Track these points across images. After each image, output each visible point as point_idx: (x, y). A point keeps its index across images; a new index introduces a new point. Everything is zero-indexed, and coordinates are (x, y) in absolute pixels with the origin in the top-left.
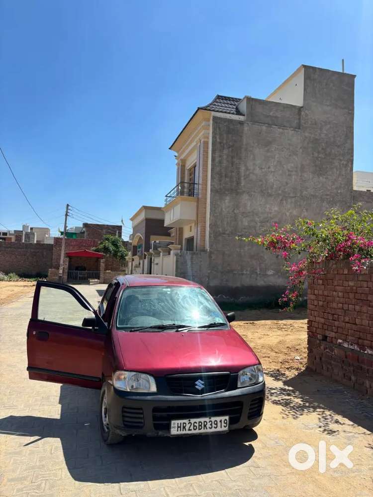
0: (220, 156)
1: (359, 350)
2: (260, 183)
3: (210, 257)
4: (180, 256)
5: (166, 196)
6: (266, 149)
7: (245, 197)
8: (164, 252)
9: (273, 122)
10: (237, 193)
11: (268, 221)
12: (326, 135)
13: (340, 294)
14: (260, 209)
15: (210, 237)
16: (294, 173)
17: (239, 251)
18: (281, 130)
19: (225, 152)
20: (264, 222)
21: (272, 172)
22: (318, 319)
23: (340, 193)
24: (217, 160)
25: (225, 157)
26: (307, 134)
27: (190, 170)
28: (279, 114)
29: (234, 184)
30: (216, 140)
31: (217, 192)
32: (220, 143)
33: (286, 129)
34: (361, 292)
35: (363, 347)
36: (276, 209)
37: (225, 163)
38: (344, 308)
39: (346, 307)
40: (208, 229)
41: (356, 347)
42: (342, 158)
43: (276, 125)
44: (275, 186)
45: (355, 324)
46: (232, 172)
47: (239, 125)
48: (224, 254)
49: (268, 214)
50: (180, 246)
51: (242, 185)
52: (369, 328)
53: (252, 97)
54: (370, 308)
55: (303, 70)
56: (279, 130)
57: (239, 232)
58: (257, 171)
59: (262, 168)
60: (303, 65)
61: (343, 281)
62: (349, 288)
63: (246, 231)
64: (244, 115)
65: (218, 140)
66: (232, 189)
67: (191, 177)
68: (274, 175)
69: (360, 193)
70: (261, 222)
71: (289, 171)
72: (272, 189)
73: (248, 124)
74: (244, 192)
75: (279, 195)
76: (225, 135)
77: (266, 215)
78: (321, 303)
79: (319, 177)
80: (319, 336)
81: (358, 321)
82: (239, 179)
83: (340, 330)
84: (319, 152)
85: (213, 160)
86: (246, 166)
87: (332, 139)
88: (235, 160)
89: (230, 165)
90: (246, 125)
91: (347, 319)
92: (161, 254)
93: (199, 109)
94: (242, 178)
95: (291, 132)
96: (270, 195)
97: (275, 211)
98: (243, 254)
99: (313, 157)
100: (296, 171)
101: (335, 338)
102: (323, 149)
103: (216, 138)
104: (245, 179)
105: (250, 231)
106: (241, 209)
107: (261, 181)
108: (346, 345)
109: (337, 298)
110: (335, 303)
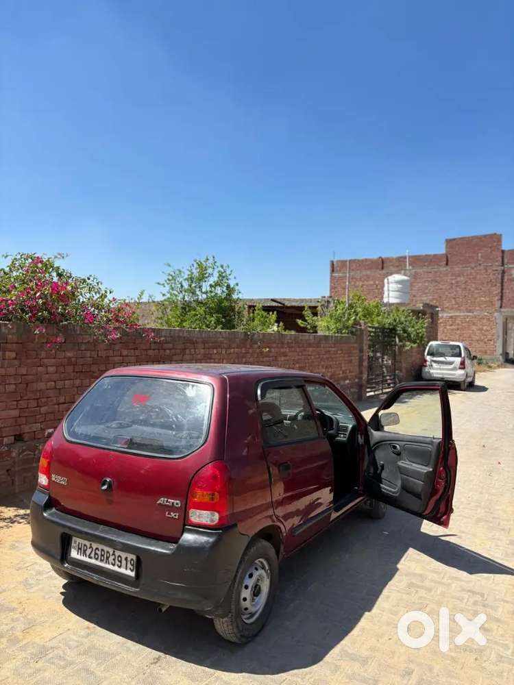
13: (50, 369)
34: (82, 363)
39: (60, 384)
61: (57, 352)
62: (64, 360)
78: (11, 388)
109: (47, 375)
110: (41, 381)
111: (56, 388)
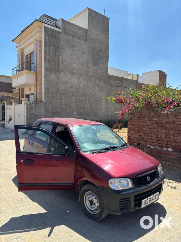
0: (49, 50)
1: (159, 149)
2: (69, 67)
3: (45, 105)
4: (29, 104)
5: (13, 69)
6: (72, 49)
7: (62, 74)
8: (15, 102)
9: (75, 36)
10: (58, 71)
11: (73, 87)
12: (98, 46)
13: (149, 124)
14: (69, 81)
15: (45, 94)
16: (84, 63)
17: (60, 102)
18: (78, 40)
19: (52, 48)
20: (71, 88)
21: (75, 62)
22: (134, 136)
23: (103, 75)
24: (47, 52)
25: (51, 51)
26: (90, 44)
27: (27, 55)
28: (77, 31)
29: (57, 66)
30: (46, 41)
31: (48, 70)
32: (49, 42)
33: (81, 40)
34: (161, 123)
35: (162, 147)
36: (77, 81)
37: (52, 54)
38: (151, 130)
39: (152, 130)
40: (44, 90)
41: (158, 147)
42: (104, 59)
43: (76, 38)
44: (76, 69)
45: (158, 137)
46: (55, 60)
47: (58, 34)
48: (52, 104)
49: (73, 84)
50: (28, 99)
51: (61, 67)
52: (165, 139)
53: (64, 19)
54: (166, 130)
55: (88, 10)
56: (77, 40)
57: (60, 92)
58: (68, 61)
59: (70, 59)
60: (88, 7)
61: (151, 118)
62: (154, 121)
63: (63, 92)
64: (60, 29)
65: (47, 41)
66: (56, 69)
67: (28, 60)
68: (75, 64)
69: (111, 76)
70: (70, 87)
71: (82, 62)
72: (75, 71)
73: (62, 34)
74: (62, 71)
75: (78, 74)
76: (51, 39)
77: (72, 84)
78: (136, 129)
79: (95, 67)
80: (135, 144)
81: (159, 136)
82: (59, 63)
83: (148, 140)
84: (95, 54)
85: (45, 51)
86: (62, 57)
87: (100, 48)
88: (57, 53)
89: (54, 56)
90: (61, 34)
91: (153, 135)
92: (13, 103)
93: (36, 20)
94: (61, 63)
95: (83, 42)
96: (74, 74)
97: (76, 82)
98: (62, 104)
99: (92, 56)
100: (85, 63)
101: (145, 144)
102: (96, 53)
103: (46, 39)
104: (62, 64)
105: (65, 92)
106: (60, 80)
107: (70, 66)
108: (152, 147)
109: (147, 126)
110: (145, 128)
111: (150, 131)
